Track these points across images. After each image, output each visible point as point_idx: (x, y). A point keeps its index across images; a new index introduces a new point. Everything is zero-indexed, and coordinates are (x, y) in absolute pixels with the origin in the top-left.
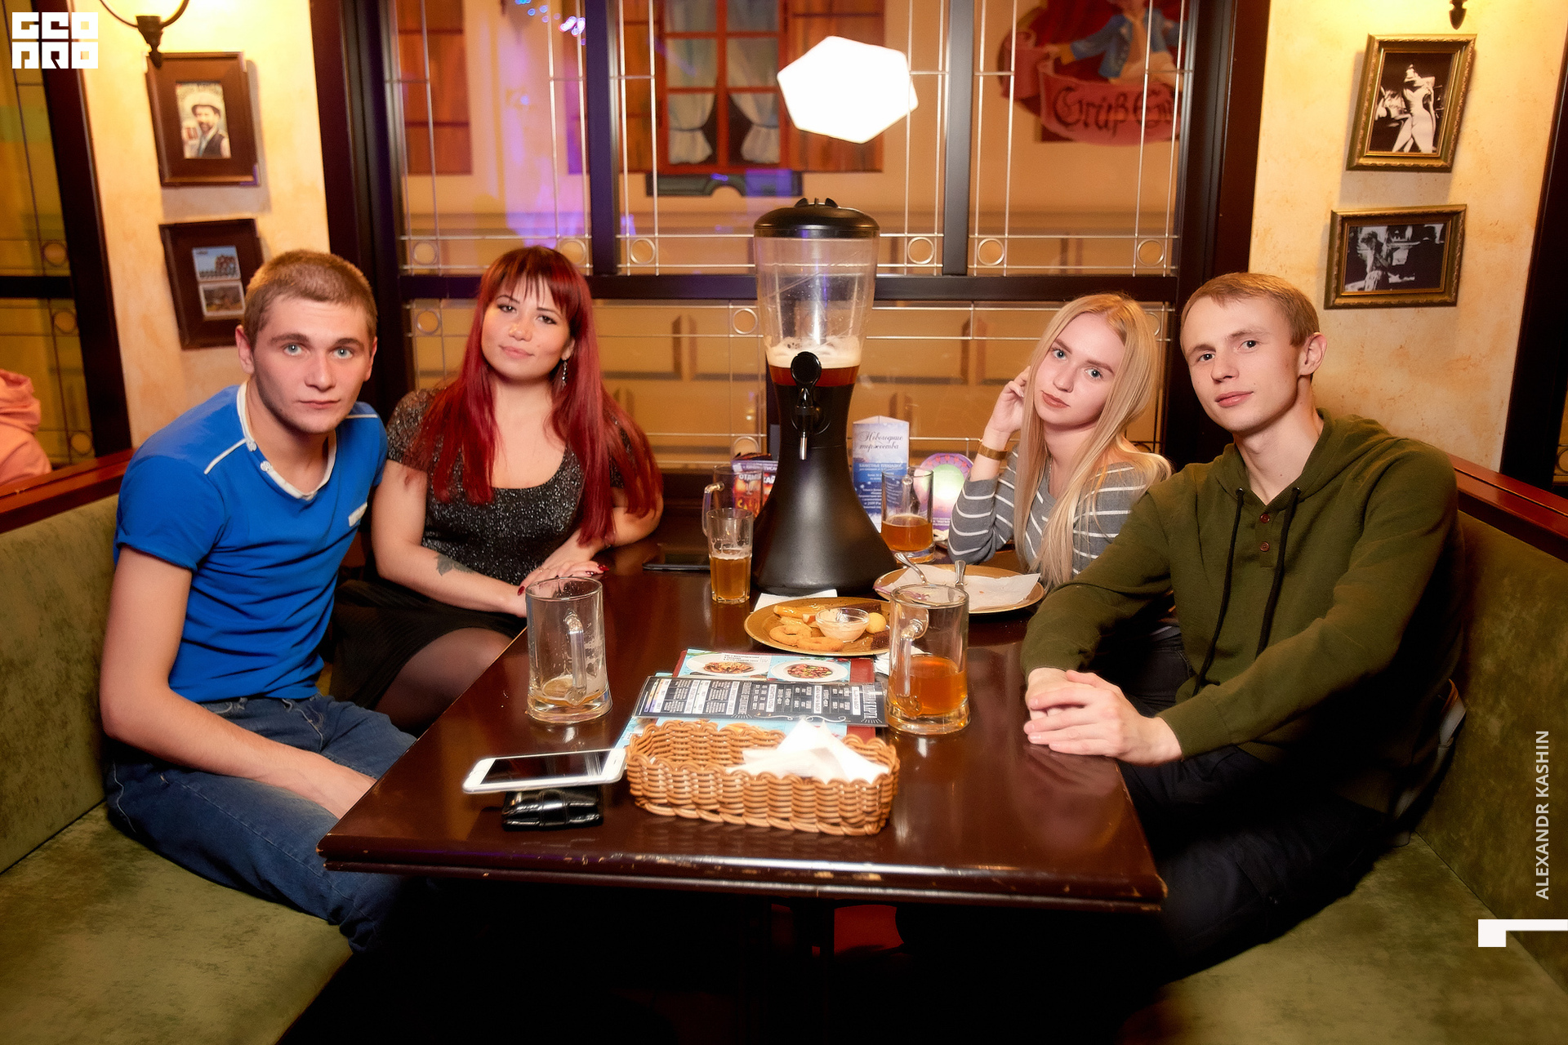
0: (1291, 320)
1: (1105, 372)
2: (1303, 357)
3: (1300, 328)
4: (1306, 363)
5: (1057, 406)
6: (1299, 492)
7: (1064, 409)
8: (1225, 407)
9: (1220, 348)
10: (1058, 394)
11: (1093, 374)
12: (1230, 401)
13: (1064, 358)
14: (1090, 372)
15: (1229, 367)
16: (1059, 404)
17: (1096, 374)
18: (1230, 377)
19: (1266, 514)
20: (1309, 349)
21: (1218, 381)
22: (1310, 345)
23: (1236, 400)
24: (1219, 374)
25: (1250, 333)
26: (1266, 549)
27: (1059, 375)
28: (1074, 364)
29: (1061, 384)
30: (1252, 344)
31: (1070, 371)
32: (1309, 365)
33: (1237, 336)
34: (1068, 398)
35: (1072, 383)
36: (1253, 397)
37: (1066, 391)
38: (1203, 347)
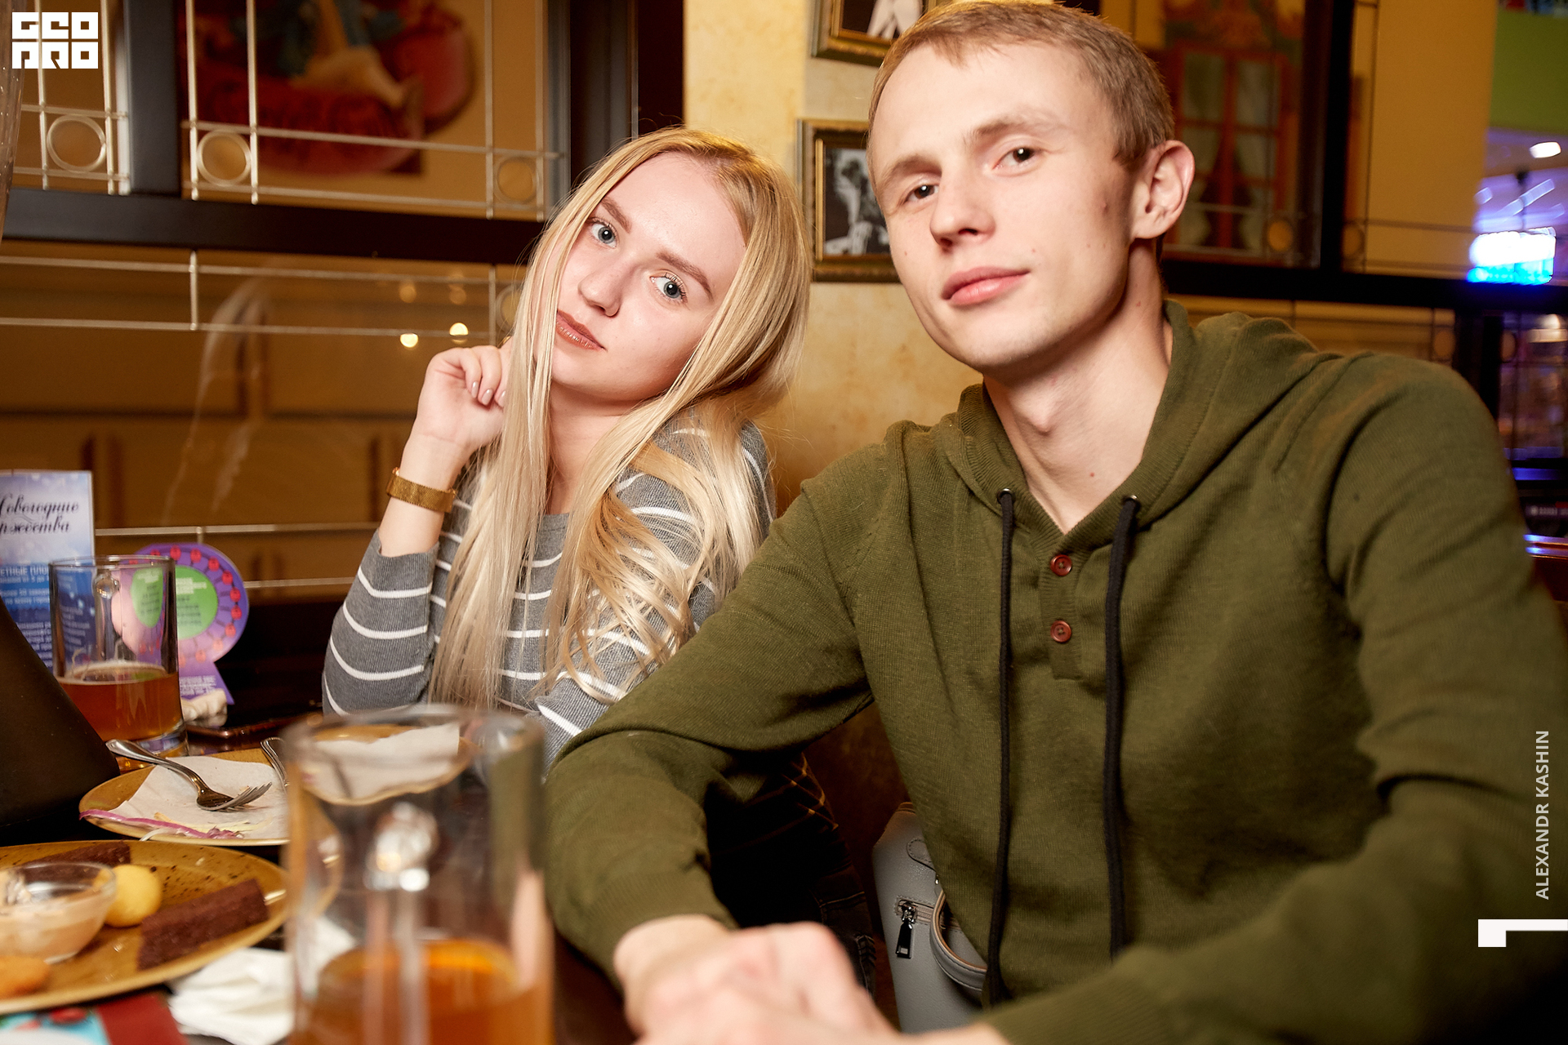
0: (1114, 102)
1: (692, 287)
2: (1141, 193)
3: (1134, 122)
4: (1148, 209)
5: (577, 344)
6: (1138, 505)
7: (593, 353)
8: (965, 307)
9: (952, 163)
10: (583, 315)
11: (668, 290)
12: (975, 292)
13: (612, 244)
14: (661, 283)
15: (974, 206)
16: (584, 339)
17: (673, 290)
18: (974, 232)
19: (1065, 552)
20: (1155, 181)
21: (946, 243)
22: (1157, 168)
23: (989, 287)
24: (947, 222)
25: (1021, 128)
26: (1064, 638)
27: (593, 275)
28: (631, 255)
29: (595, 292)
30: (1024, 155)
31: (618, 269)
32: (1154, 213)
33: (992, 132)
34: (605, 330)
35: (619, 299)
36: (1030, 283)
37: (601, 309)
38: (914, 165)
